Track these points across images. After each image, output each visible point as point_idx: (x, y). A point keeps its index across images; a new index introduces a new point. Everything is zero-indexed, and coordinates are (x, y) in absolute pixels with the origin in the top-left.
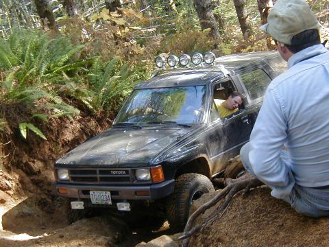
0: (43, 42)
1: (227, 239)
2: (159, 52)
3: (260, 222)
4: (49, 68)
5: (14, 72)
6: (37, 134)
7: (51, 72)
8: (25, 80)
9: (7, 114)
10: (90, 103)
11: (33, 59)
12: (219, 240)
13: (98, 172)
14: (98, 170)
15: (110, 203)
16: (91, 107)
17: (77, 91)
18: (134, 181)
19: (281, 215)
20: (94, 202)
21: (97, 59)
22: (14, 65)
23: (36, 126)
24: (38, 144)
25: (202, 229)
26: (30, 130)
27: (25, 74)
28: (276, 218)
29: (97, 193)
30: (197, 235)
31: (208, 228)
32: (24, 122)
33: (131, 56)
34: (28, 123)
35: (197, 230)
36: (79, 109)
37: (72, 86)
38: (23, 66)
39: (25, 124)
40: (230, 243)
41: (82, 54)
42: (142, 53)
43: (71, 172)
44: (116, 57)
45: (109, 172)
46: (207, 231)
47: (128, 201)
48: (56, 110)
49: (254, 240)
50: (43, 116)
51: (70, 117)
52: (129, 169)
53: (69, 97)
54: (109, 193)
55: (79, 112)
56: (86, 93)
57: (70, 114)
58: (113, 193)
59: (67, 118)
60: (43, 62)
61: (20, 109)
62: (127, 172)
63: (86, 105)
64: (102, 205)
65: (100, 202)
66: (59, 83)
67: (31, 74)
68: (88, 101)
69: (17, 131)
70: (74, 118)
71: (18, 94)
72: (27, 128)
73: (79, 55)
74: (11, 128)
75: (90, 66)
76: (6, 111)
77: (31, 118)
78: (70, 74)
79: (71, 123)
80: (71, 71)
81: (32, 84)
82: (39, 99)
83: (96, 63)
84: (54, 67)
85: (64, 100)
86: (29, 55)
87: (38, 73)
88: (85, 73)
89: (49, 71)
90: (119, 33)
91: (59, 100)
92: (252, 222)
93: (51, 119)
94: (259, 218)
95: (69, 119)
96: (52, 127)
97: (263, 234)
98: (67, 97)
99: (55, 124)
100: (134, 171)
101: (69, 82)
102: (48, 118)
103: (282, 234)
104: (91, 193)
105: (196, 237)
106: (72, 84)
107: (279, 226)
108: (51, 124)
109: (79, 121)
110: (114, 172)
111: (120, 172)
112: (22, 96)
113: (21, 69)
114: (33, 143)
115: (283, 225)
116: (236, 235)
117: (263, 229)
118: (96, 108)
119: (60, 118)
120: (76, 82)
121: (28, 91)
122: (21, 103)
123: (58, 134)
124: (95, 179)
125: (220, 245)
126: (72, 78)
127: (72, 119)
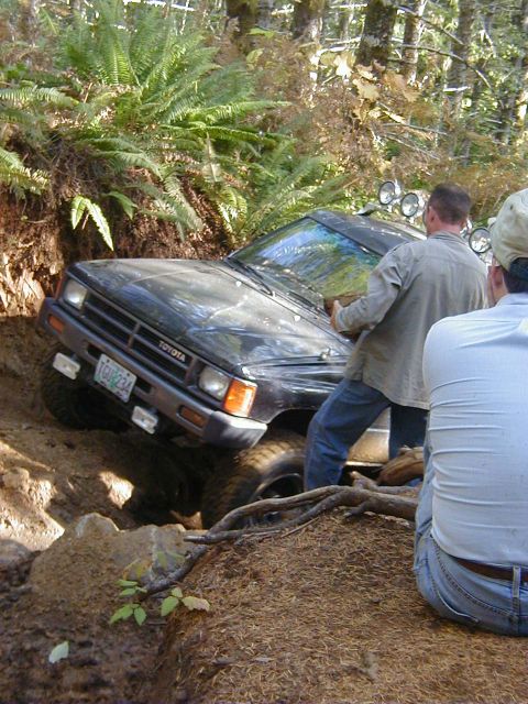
0: (198, 61)
1: (269, 581)
3: (345, 577)
4: (186, 117)
5: (114, 94)
6: (101, 230)
7: (186, 126)
9: (62, 167)
10: (233, 220)
11: (163, 86)
12: (255, 576)
13: (137, 327)
14: (140, 323)
15: (125, 397)
16: (229, 228)
17: (219, 186)
18: (191, 383)
19: (388, 585)
20: (99, 377)
21: (287, 143)
22: (121, 81)
23: (105, 214)
25: (238, 542)
26: (90, 217)
28: (376, 585)
29: (113, 365)
30: (225, 547)
31: (250, 545)
32: (87, 196)
34: (93, 201)
35: (230, 540)
37: (212, 171)
38: (138, 92)
39: (88, 201)
40: (271, 589)
41: (264, 120)
42: (381, 169)
43: (91, 299)
45: (155, 340)
46: (245, 549)
47: (159, 414)
48: (159, 203)
49: (311, 605)
50: (128, 204)
51: (179, 227)
52: (195, 357)
53: (199, 191)
54: (133, 379)
57: (183, 223)
58: (141, 382)
59: (175, 227)
60: (179, 101)
61: (91, 170)
62: (188, 359)
63: (222, 221)
64: (111, 393)
65: (108, 385)
67: (145, 112)
68: (230, 215)
69: (66, 207)
70: (186, 233)
72: (86, 212)
73: (260, 117)
74: (57, 196)
75: (268, 149)
76: (63, 161)
77: (104, 195)
78: (222, 146)
79: (178, 241)
80: (226, 142)
81: (139, 131)
82: (137, 167)
84: (196, 118)
85: (185, 191)
86: (160, 75)
87: (162, 116)
88: (252, 159)
89: (184, 122)
90: (357, 112)
91: (174, 190)
92: (330, 573)
93: (141, 216)
94: (348, 571)
95: (177, 233)
96: (135, 232)
97: (334, 602)
98: (194, 187)
99: (145, 229)
100: (202, 367)
101: (211, 160)
102: (135, 210)
103: (366, 618)
104: (104, 358)
105: (220, 550)
106: (215, 168)
107: (372, 602)
108: (136, 224)
109: (194, 244)
110: (166, 347)
111: (176, 353)
112: (105, 146)
113: (129, 94)
114: (86, 245)
115: (377, 603)
116: (289, 581)
117: (342, 593)
118: (238, 235)
119: (160, 221)
120: (225, 167)
121: (122, 142)
122: (99, 158)
124: (124, 337)
125: (252, 586)
126: (221, 157)
127: (181, 236)
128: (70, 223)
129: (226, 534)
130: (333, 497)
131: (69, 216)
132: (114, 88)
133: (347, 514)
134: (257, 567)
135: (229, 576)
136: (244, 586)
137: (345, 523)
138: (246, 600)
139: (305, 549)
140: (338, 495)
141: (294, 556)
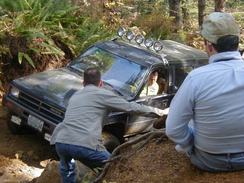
2: (132, 25)
4: (50, 17)
5: (24, 14)
6: (30, 62)
7: (51, 21)
8: (31, 22)
9: (11, 43)
10: (74, 50)
11: (40, 8)
16: (73, 52)
17: (66, 39)
20: (29, 123)
21: (87, 19)
22: (25, 9)
23: (30, 57)
24: (29, 70)
26: (25, 59)
27: (31, 17)
29: (34, 119)
32: (23, 52)
33: (113, 23)
34: (25, 53)
36: (65, 52)
38: (32, 12)
39: (23, 53)
41: (77, 13)
42: (120, 22)
44: (101, 22)
48: (47, 49)
50: (37, 51)
51: (57, 56)
53: (60, 42)
55: (64, 54)
56: (73, 42)
57: (57, 54)
59: (55, 56)
60: (47, 12)
61: (22, 42)
63: (70, 51)
64: (34, 128)
65: (33, 126)
66: (55, 30)
67: (36, 19)
68: (73, 48)
69: (16, 58)
70: (59, 57)
71: (23, 31)
72: (23, 57)
73: (75, 13)
74: (12, 54)
75: (80, 23)
76: (11, 41)
77: (28, 50)
78: (64, 25)
79: (57, 61)
80: (65, 23)
81: (35, 25)
82: (37, 38)
83: (85, 22)
84: (54, 17)
85: (56, 43)
86: (38, 5)
87: (41, 19)
88: (75, 27)
89: (50, 19)
90: (107, 4)
91: (51, 42)
93: (42, 54)
95: (56, 58)
96: (42, 61)
98: (58, 42)
99: (45, 59)
101: (62, 31)
102: (40, 53)
104: (30, 116)
106: (64, 33)
108: (41, 58)
109: (63, 61)
112: (25, 33)
113: (29, 13)
118: (77, 54)
119: (49, 55)
120: (67, 32)
121: (31, 30)
122: (24, 38)
123: (45, 66)
125: (131, 174)
126: (65, 29)
127: (58, 59)
128: (18, 62)
129: (116, 157)
130: (151, 136)
131: (18, 60)
132: (23, 12)
133: (157, 141)
134: (130, 166)
135: (121, 172)
136: (128, 174)
137: (157, 144)
138: (131, 179)
139: (146, 156)
140: (152, 135)
141: (143, 160)
